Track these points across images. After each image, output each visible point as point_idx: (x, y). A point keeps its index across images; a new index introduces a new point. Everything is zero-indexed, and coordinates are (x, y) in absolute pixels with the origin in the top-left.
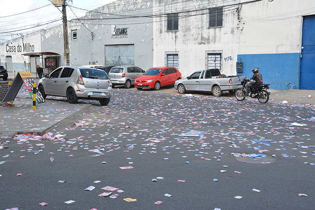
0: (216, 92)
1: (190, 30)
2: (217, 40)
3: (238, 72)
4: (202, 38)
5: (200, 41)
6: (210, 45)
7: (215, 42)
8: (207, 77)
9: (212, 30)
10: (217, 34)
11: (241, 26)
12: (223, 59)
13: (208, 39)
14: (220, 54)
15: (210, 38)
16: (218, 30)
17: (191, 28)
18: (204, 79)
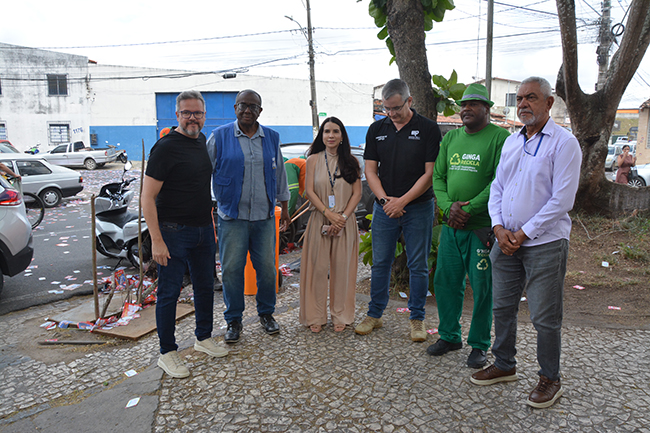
0: (90, 165)
1: (22, 96)
2: (62, 109)
3: (92, 145)
4: (41, 107)
5: (38, 110)
6: (52, 115)
7: (59, 112)
8: (76, 150)
9: (53, 99)
10: (61, 103)
11: (91, 96)
12: (71, 131)
13: (50, 108)
14: (67, 126)
15: (52, 107)
16: (61, 99)
17: (23, 94)
18: (73, 153)
